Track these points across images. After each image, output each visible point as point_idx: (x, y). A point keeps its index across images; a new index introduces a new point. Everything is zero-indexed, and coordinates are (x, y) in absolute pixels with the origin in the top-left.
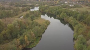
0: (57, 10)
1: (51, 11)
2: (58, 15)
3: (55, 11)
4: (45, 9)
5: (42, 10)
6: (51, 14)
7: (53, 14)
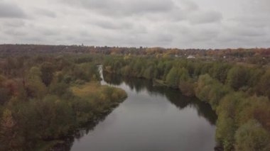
0: (157, 64)
1: (139, 69)
2: (159, 79)
3: (151, 67)
4: (121, 64)
5: (112, 69)
6: (139, 76)
7: (145, 78)
